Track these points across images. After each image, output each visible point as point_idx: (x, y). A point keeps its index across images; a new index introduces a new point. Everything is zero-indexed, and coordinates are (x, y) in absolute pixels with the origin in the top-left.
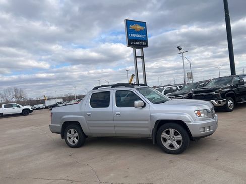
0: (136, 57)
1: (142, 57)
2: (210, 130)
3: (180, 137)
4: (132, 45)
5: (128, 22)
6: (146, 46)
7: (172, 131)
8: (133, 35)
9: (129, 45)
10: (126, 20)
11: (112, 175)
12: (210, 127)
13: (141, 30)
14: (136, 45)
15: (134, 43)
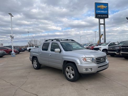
0: (100, 24)
1: (104, 24)
2: (92, 70)
3: (73, 72)
4: (98, 17)
5: (97, 4)
6: (107, 17)
7: (70, 67)
8: (99, 11)
9: (96, 17)
10: (95, 3)
11: (29, 86)
12: (92, 69)
13: (104, 8)
14: (100, 17)
15: (100, 16)
